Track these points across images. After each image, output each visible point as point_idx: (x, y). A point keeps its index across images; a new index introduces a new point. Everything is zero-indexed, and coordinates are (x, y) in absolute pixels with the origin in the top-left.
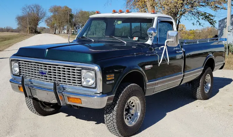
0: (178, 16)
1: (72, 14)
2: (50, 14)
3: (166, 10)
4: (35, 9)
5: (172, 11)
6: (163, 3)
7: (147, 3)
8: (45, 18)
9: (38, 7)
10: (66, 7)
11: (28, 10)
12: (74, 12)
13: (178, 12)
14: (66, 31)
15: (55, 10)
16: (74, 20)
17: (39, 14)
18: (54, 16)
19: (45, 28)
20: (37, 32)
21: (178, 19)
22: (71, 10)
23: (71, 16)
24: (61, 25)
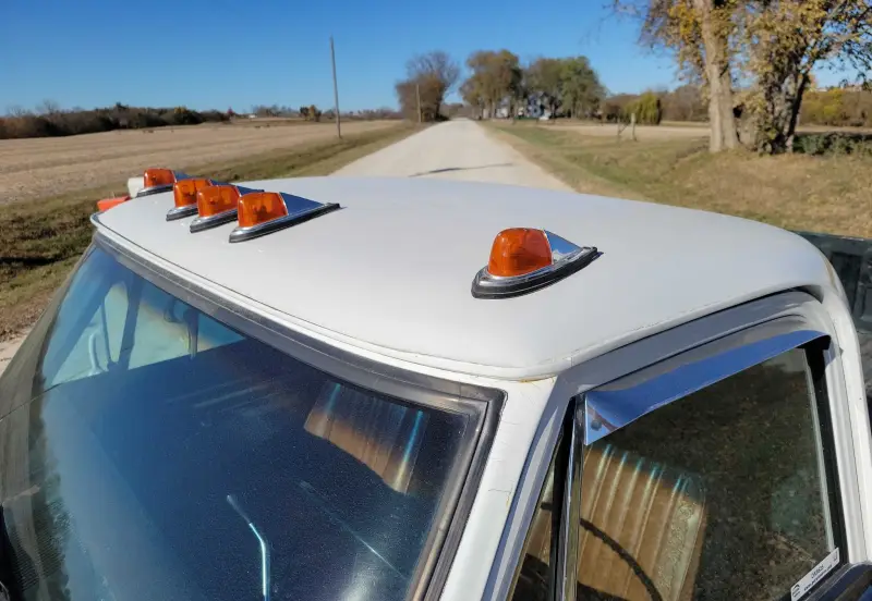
0: (804, 61)
1: (520, 67)
2: (467, 73)
3: (764, 45)
4: (434, 64)
5: (785, 48)
6: (755, 22)
7: (705, 27)
8: (459, 83)
9: (440, 58)
10: (506, 53)
11: (420, 66)
12: (524, 63)
13: (804, 49)
14: (505, 112)
15: (481, 60)
16: (523, 83)
17: (445, 74)
18: (477, 78)
19: (461, 106)
20: (441, 118)
21: (803, 71)
22: (515, 59)
23: (517, 73)
24: (494, 99)
